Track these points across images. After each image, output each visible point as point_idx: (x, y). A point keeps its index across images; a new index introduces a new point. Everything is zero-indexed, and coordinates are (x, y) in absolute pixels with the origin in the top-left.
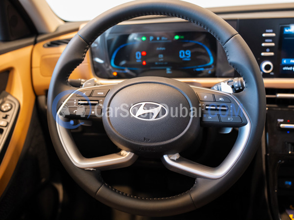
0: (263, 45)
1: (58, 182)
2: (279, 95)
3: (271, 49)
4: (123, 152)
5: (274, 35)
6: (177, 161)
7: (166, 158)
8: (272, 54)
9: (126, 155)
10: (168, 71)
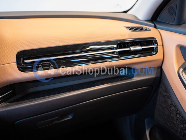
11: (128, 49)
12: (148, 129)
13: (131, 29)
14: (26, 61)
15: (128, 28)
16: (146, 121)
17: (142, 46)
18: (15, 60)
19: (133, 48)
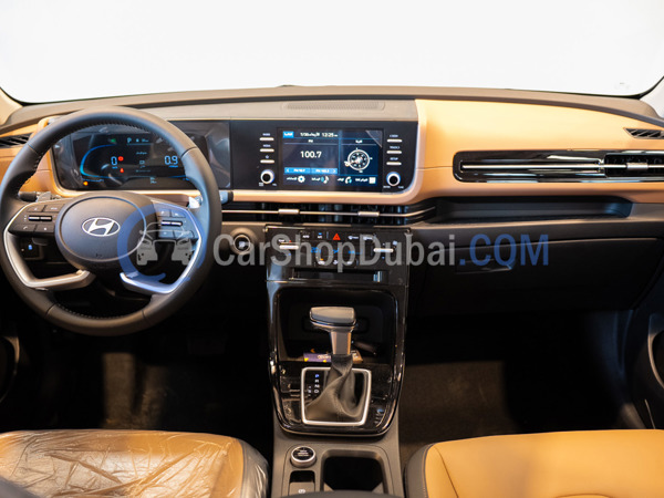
0: (262, 150)
1: (13, 336)
2: (281, 211)
3: (271, 156)
4: (79, 271)
5: (272, 139)
6: (134, 279)
7: (122, 275)
8: (272, 161)
9: (81, 275)
10: (152, 180)
11: (624, 166)
12: (652, 332)
13: (635, 133)
14: (465, 167)
15: (629, 130)
16: (651, 319)
17: (649, 164)
18: (451, 164)
19: (631, 166)
